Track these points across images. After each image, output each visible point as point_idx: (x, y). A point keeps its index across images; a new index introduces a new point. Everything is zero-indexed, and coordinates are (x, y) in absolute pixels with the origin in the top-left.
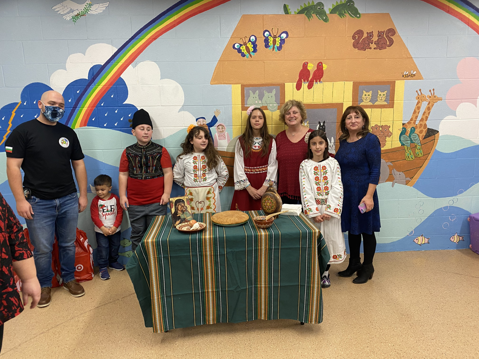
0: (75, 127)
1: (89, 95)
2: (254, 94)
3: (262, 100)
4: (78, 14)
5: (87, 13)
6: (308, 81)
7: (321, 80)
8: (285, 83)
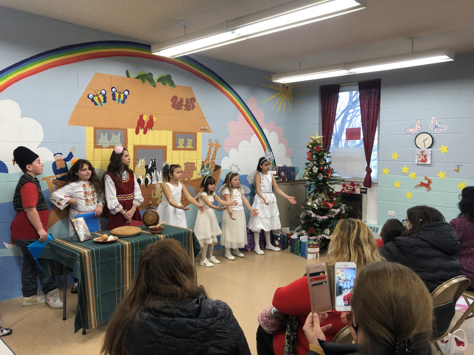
2: (104, 135)
3: (110, 141)
7: (152, 128)
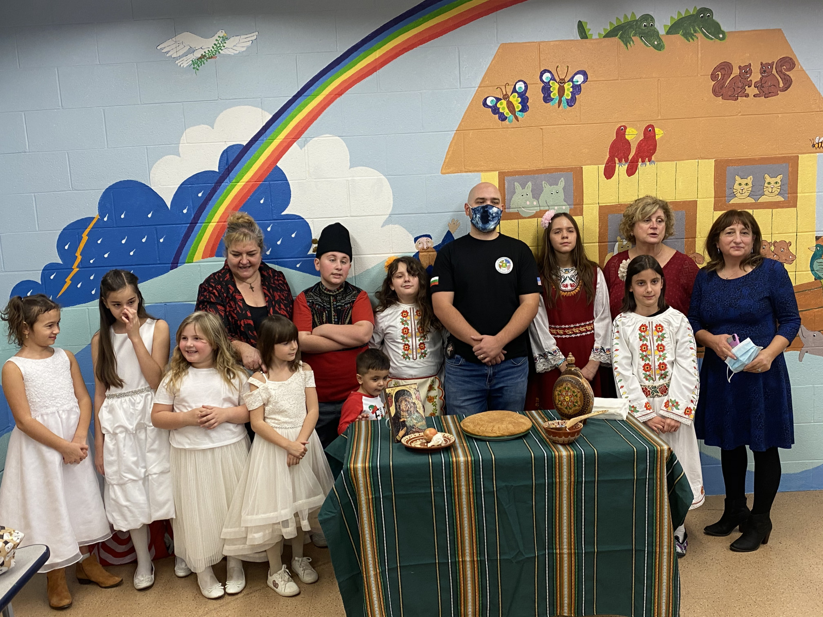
0: (194, 259)
1: (219, 200)
2: (523, 188)
3: (538, 200)
4: (203, 56)
5: (219, 53)
6: (626, 161)
7: (653, 158)
8: (584, 167)
